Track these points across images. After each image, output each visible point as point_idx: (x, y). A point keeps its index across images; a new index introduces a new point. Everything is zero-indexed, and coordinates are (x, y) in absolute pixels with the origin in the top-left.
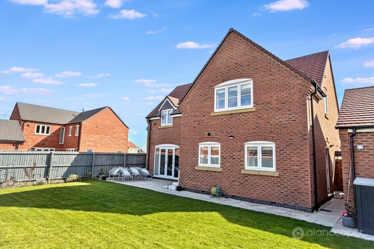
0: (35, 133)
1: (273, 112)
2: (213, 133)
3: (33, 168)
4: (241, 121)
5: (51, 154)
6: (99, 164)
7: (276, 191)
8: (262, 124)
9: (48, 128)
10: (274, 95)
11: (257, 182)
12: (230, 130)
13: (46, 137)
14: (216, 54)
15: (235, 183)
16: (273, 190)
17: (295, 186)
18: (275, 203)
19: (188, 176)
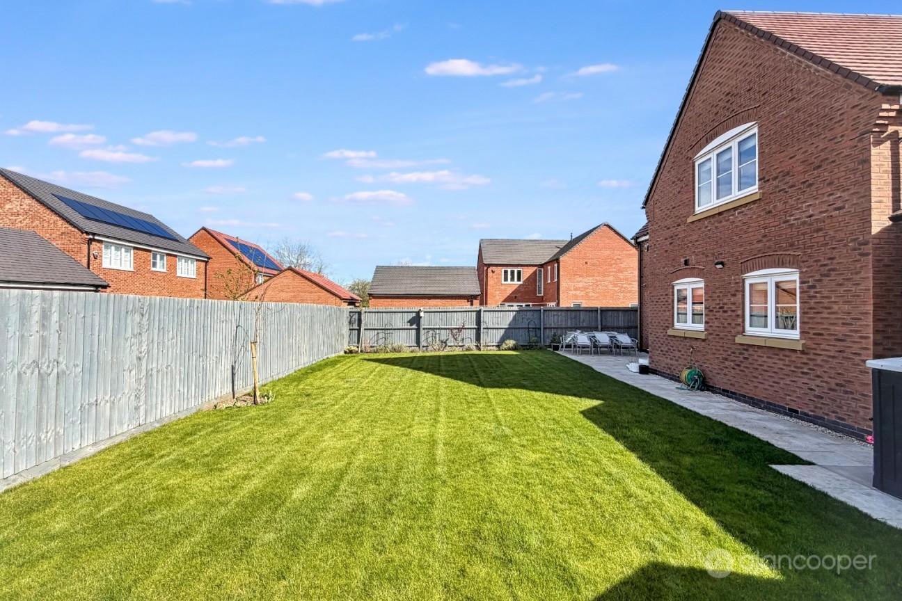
0: (503, 282)
1: (796, 193)
2: (693, 259)
3: (460, 330)
4: (737, 227)
5: (480, 311)
6: (553, 326)
7: (799, 384)
8: (773, 228)
9: (519, 273)
10: (798, 150)
11: (764, 362)
12: (719, 249)
13: (517, 286)
14: (695, 83)
15: (727, 363)
16: (794, 381)
17: (839, 374)
18: (796, 412)
19: (659, 347)
